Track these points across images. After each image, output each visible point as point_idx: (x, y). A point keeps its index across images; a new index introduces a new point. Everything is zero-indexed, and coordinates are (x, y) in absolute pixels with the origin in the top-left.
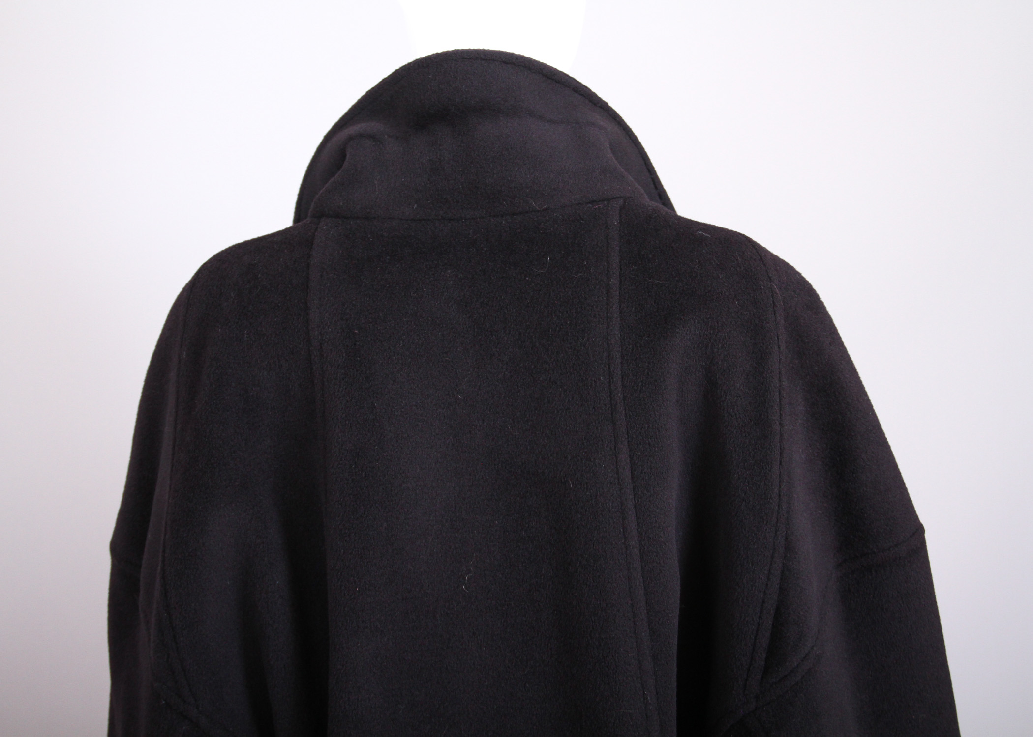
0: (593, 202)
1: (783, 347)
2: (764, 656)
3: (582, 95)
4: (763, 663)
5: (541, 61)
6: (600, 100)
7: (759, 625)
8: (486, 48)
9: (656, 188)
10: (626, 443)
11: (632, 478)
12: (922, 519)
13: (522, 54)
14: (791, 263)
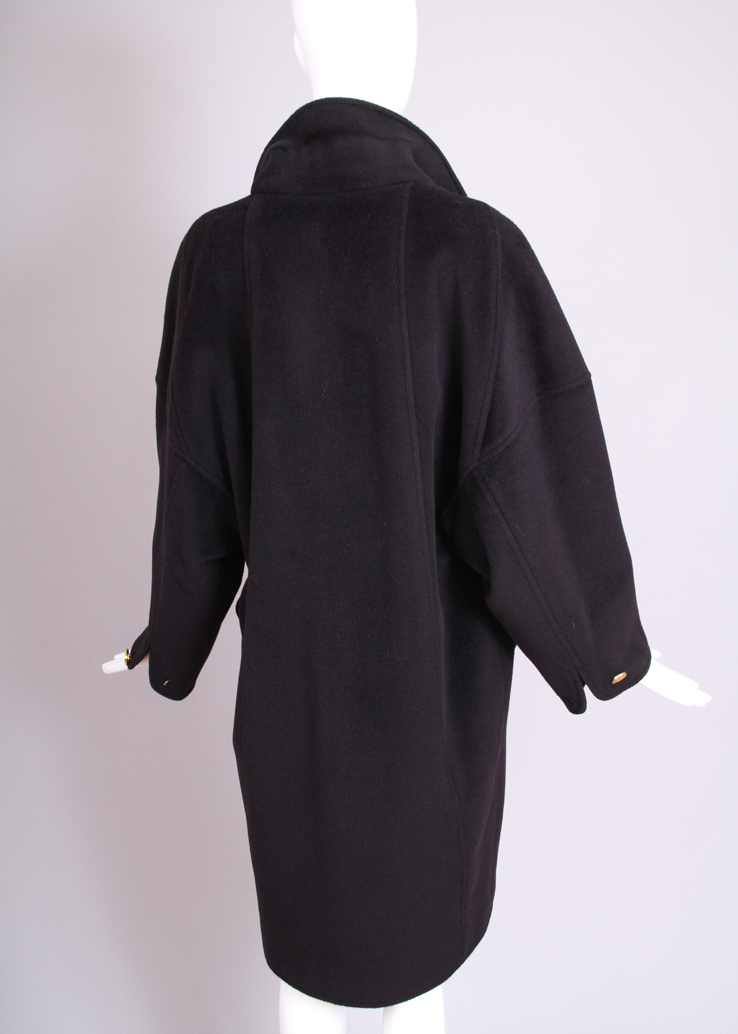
0: (396, 184)
1: (500, 267)
2: (482, 437)
3: (402, 123)
4: (482, 441)
5: (376, 104)
6: (414, 126)
7: (480, 420)
8: (343, 97)
9: (452, 177)
10: (406, 317)
11: (409, 336)
12: (590, 369)
13: (364, 100)
14: (512, 220)
